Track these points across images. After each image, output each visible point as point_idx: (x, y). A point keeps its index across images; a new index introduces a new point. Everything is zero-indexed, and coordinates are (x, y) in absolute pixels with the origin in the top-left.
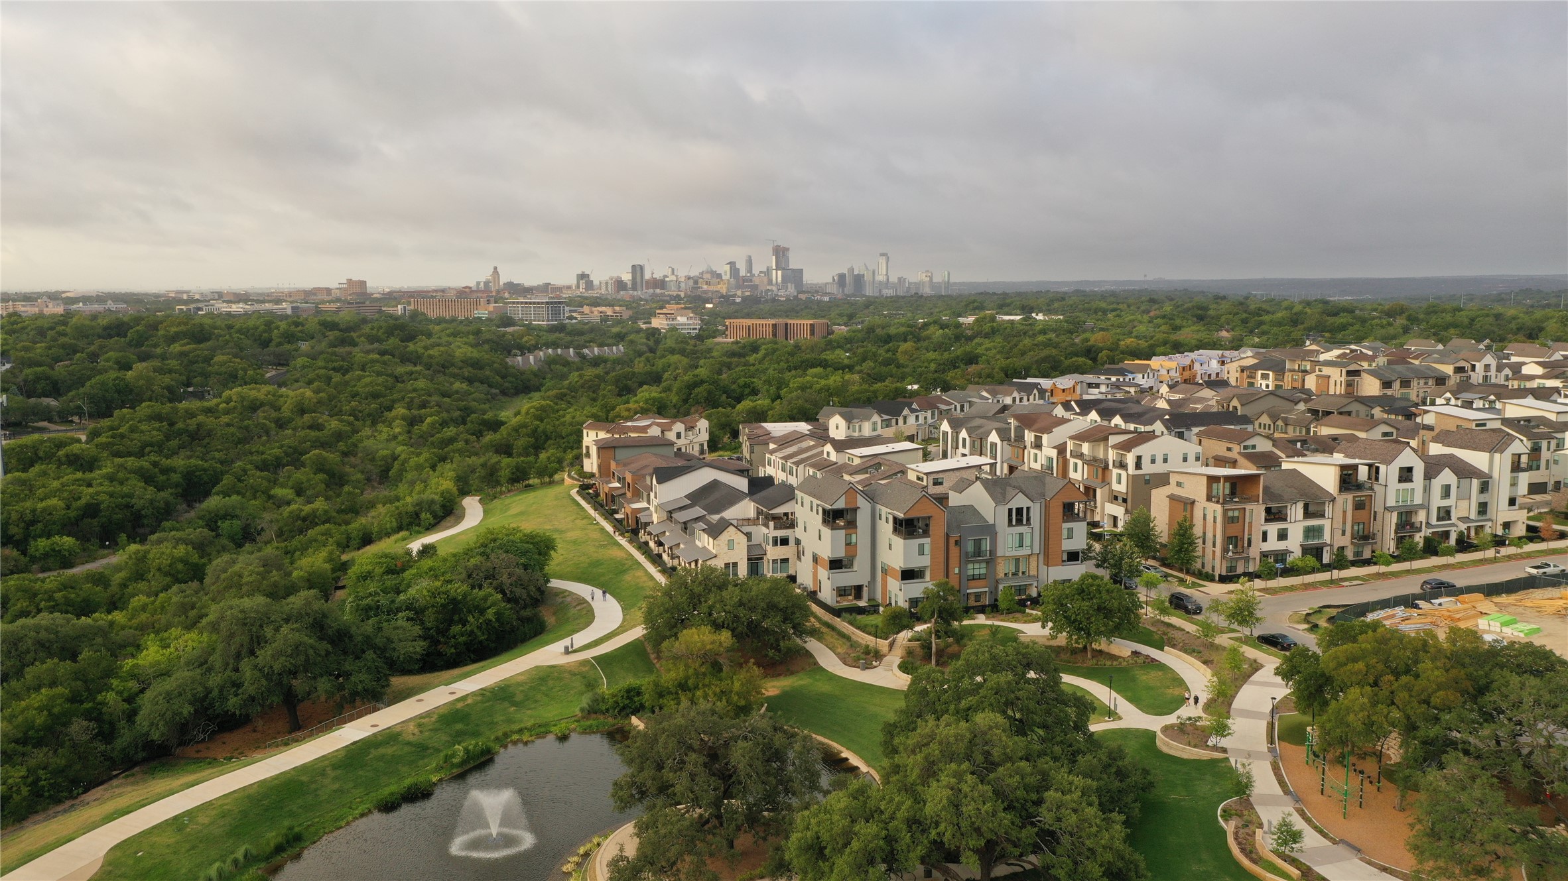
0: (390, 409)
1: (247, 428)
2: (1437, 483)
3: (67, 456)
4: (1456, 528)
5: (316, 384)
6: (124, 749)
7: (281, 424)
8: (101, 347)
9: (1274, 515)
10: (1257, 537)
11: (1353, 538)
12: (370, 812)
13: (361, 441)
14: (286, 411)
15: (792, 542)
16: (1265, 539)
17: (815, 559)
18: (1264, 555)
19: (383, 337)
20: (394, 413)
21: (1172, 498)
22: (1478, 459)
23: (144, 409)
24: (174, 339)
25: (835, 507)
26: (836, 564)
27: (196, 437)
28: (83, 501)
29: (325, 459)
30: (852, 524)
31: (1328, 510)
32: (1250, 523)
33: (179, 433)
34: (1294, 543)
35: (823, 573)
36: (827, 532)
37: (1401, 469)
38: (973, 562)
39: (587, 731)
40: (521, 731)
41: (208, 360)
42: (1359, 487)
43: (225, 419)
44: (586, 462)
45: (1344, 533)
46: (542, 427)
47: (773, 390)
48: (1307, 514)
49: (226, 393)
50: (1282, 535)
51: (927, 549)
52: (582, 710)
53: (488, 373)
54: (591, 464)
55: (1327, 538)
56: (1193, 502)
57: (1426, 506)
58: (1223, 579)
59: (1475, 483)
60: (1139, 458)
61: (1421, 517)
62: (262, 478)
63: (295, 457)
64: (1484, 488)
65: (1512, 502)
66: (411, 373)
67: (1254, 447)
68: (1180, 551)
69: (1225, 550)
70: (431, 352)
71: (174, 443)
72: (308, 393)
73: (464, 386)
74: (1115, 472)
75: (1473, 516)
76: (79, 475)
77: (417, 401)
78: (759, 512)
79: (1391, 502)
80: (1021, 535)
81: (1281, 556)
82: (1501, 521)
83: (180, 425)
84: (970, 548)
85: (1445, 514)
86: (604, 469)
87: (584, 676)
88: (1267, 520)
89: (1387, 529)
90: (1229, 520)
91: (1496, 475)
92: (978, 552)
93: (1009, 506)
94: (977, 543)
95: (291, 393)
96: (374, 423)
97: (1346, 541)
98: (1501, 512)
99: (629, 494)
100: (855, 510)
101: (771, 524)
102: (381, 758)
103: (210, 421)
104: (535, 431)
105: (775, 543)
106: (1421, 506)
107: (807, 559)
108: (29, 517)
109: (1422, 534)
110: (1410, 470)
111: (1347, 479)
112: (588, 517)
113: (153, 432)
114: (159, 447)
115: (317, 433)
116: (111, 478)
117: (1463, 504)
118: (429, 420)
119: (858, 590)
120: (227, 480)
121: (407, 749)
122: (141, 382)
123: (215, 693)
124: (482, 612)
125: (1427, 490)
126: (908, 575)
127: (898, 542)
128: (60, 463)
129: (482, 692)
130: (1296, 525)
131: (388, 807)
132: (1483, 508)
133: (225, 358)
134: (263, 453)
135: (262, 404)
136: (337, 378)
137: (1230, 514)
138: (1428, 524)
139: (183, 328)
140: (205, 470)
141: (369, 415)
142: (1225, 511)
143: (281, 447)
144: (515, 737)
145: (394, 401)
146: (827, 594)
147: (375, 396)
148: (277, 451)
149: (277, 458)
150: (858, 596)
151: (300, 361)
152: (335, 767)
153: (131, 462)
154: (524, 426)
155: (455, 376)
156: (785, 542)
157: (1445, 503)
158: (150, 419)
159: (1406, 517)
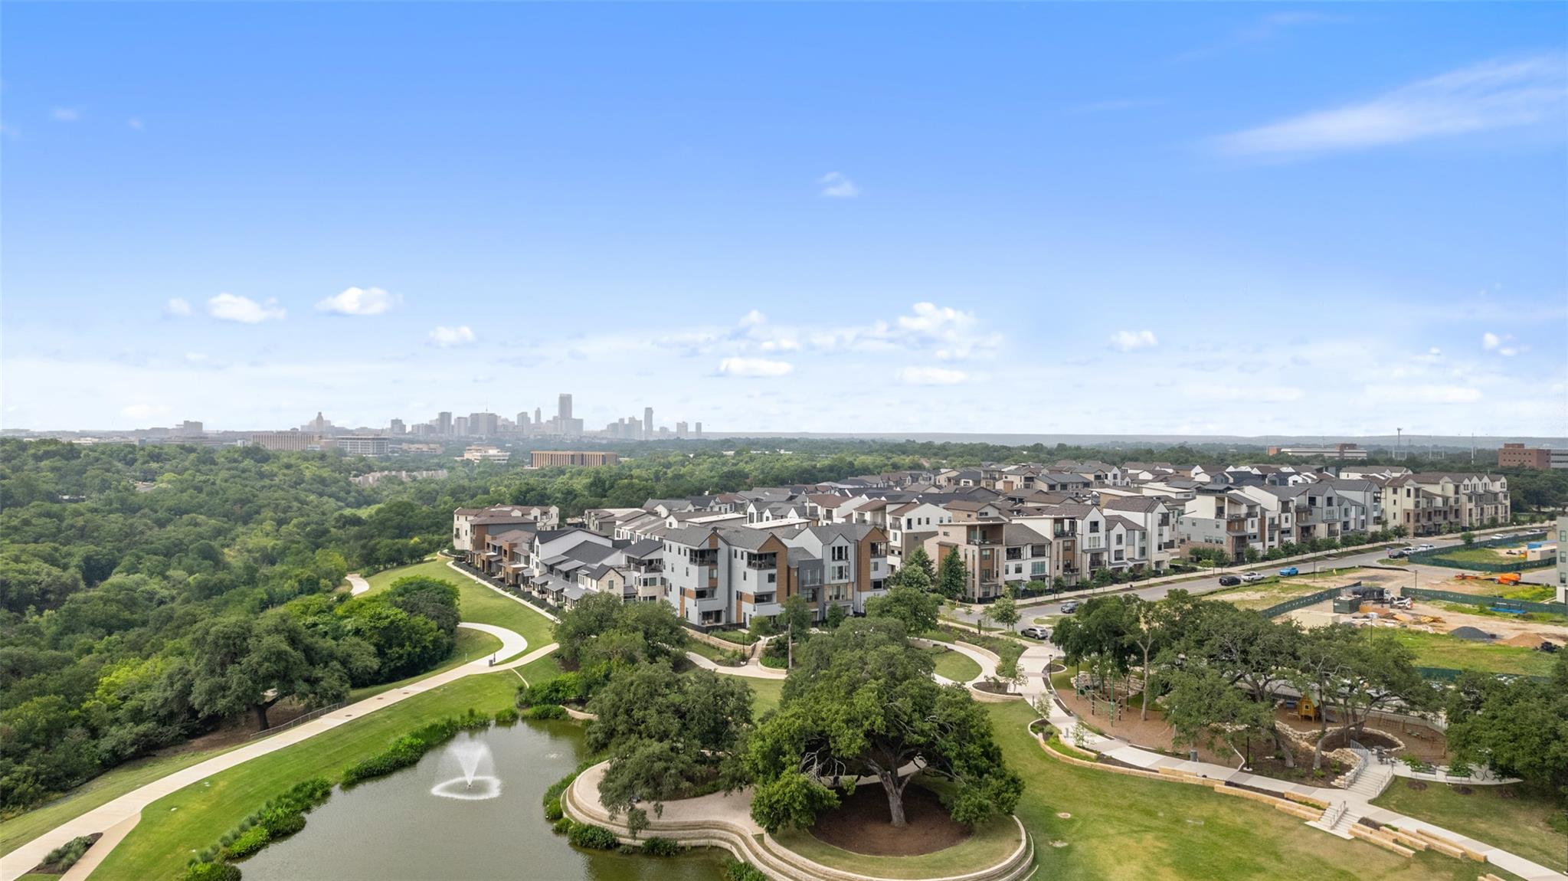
0: (258, 513)
1: (131, 525)
2: (1114, 534)
9: (1014, 553)
10: (1002, 571)
11: (1064, 570)
16: (1007, 572)
17: (683, 591)
18: (1007, 582)
19: (240, 459)
21: (941, 545)
22: (1137, 517)
23: (33, 508)
24: (43, 456)
25: (701, 548)
26: (701, 594)
27: (84, 531)
30: (714, 563)
32: (997, 560)
33: (70, 528)
34: (1026, 575)
36: (694, 569)
37: (1091, 523)
38: (808, 589)
41: (81, 473)
44: (458, 541)
50: (1019, 570)
52: (518, 701)
55: (1047, 571)
57: (1108, 549)
58: (981, 601)
59: (1137, 533)
60: (909, 521)
61: (1105, 557)
64: (1143, 537)
65: (1160, 548)
68: (950, 581)
71: (66, 534)
74: (892, 532)
77: (280, 507)
78: (629, 560)
79: (1086, 547)
81: (1017, 583)
82: (1154, 561)
83: (69, 521)
84: (806, 577)
85: (1119, 555)
87: (509, 680)
89: (1084, 565)
90: (982, 558)
91: (1149, 528)
92: (811, 581)
93: (832, 546)
94: (812, 574)
96: (245, 523)
97: (1059, 573)
98: (1155, 555)
100: (716, 550)
101: (643, 568)
104: (399, 524)
105: (645, 584)
107: (674, 592)
110: (1096, 523)
111: (1058, 528)
112: (471, 579)
117: (1130, 548)
118: (295, 521)
119: (718, 613)
125: (1108, 538)
126: (761, 599)
127: (753, 573)
130: (1027, 564)
132: (1143, 551)
134: (152, 543)
137: (984, 553)
138: (1110, 562)
140: (102, 555)
142: (981, 551)
143: (169, 538)
147: (243, 502)
150: (718, 620)
156: (653, 581)
157: (1119, 547)
158: (40, 515)
159: (1096, 559)
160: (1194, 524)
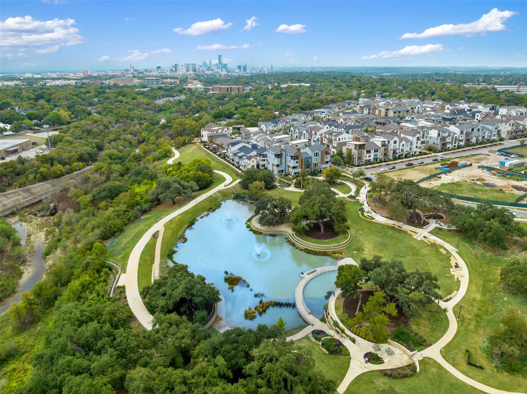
2: (401, 144)
4: (405, 153)
15: (266, 160)
16: (366, 157)
17: (273, 165)
18: (366, 160)
25: (278, 154)
26: (278, 166)
30: (281, 157)
31: (379, 150)
34: (372, 158)
35: (275, 167)
36: (276, 159)
37: (394, 141)
38: (307, 164)
42: (386, 145)
45: (382, 155)
48: (375, 152)
50: (370, 156)
51: (298, 162)
53: (150, 106)
54: (205, 139)
55: (378, 156)
56: (351, 150)
58: (357, 166)
59: (409, 143)
60: (339, 139)
65: (416, 147)
67: (364, 135)
68: (349, 160)
69: (358, 160)
75: (408, 150)
78: (258, 154)
79: (392, 148)
80: (317, 158)
81: (369, 161)
82: (414, 151)
86: (210, 141)
87: (230, 191)
88: (367, 153)
89: (391, 154)
91: (413, 141)
93: (314, 152)
94: (308, 160)
99: (220, 148)
100: (282, 154)
101: (261, 156)
105: (262, 161)
106: (398, 149)
109: (398, 155)
112: (210, 154)
119: (283, 171)
126: (294, 168)
127: (292, 161)
130: (372, 154)
132: (411, 148)
142: (358, 152)
146: (276, 172)
157: (403, 148)
159: (394, 152)
160: (431, 138)
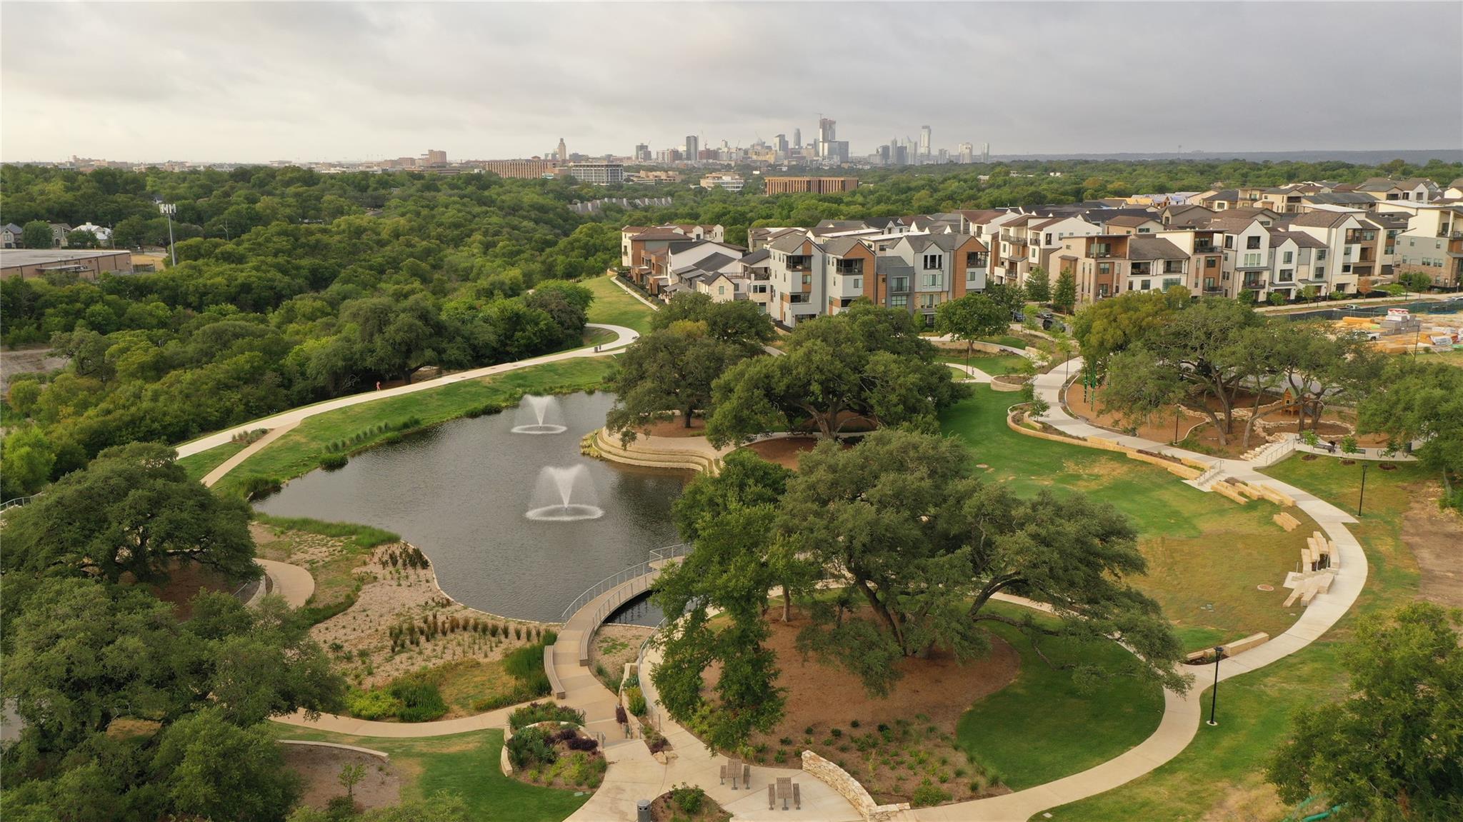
0: (469, 236)
1: (355, 245)
2: (1281, 251)
3: (222, 254)
4: (1296, 286)
5: (408, 215)
6: (299, 392)
7: (381, 244)
8: (232, 188)
9: (1138, 268)
10: (1124, 285)
11: (1204, 289)
12: (461, 417)
13: (446, 256)
14: (385, 235)
15: (768, 290)
16: (1131, 288)
17: (782, 298)
19: (463, 186)
20: (472, 238)
21: (1063, 258)
22: (1319, 234)
23: (274, 227)
24: (288, 183)
25: (796, 255)
26: (795, 298)
27: (315, 249)
28: (239, 281)
29: (418, 265)
30: (808, 269)
31: (1185, 267)
32: (1118, 274)
33: (303, 245)
35: (787, 305)
36: (789, 274)
37: (1250, 238)
38: (897, 295)
39: (606, 391)
40: (561, 387)
41: (318, 199)
42: (1212, 250)
43: (337, 238)
44: (624, 258)
45: (1196, 285)
46: (592, 241)
47: (785, 212)
48: (1168, 270)
49: (336, 221)
50: (1146, 286)
51: (860, 283)
52: (604, 378)
53: (551, 216)
54: (627, 261)
56: (1076, 260)
57: (1270, 268)
59: (1314, 251)
60: (1049, 236)
61: (1265, 276)
62: (371, 275)
63: (395, 264)
64: (1321, 256)
65: (1346, 268)
66: (487, 212)
67: (1148, 230)
68: (1061, 295)
69: (1097, 294)
70: (504, 198)
71: (300, 251)
72: (402, 221)
73: (531, 225)
74: (1031, 247)
75: (1311, 278)
76: (233, 266)
77: (491, 231)
78: (745, 268)
79: (1240, 264)
80: (934, 276)
83: (303, 240)
84: (894, 284)
85: (1286, 275)
86: (637, 259)
87: (608, 362)
88: (1132, 273)
90: (1101, 271)
91: (1332, 246)
92: (900, 288)
93: (925, 254)
94: (900, 280)
95: (387, 222)
96: (456, 246)
97: (1198, 292)
98: (1336, 276)
99: (654, 272)
100: (810, 257)
101: (753, 276)
102: (468, 393)
103: (325, 238)
104: (587, 244)
106: (1267, 269)
107: (777, 299)
108: (202, 289)
109: (1266, 290)
110: (1258, 238)
111: (1203, 244)
112: (624, 291)
113: (283, 242)
114: (289, 253)
115: (411, 250)
116: (257, 269)
117: (1303, 269)
118: (501, 244)
120: (343, 273)
121: (485, 390)
122: (268, 211)
123: (358, 356)
124: (537, 324)
125: (1272, 257)
127: (840, 278)
128: (217, 259)
129: (536, 366)
130: (1157, 279)
131: (474, 415)
132: (1320, 273)
133: (333, 197)
134: (369, 261)
135: (365, 230)
136: (425, 212)
137: (1102, 266)
138: (1271, 284)
139: (295, 174)
140: (326, 268)
141: (452, 240)
143: (384, 257)
144: (557, 390)
145: (472, 231)
146: (789, 322)
147: (456, 226)
148: (380, 260)
149: (381, 265)
151: (394, 202)
152: (438, 394)
153: (270, 259)
154: (578, 240)
155: (524, 218)
156: (763, 290)
157: (1287, 267)
158: (279, 234)
159: (1252, 277)
160: (1412, 244)
